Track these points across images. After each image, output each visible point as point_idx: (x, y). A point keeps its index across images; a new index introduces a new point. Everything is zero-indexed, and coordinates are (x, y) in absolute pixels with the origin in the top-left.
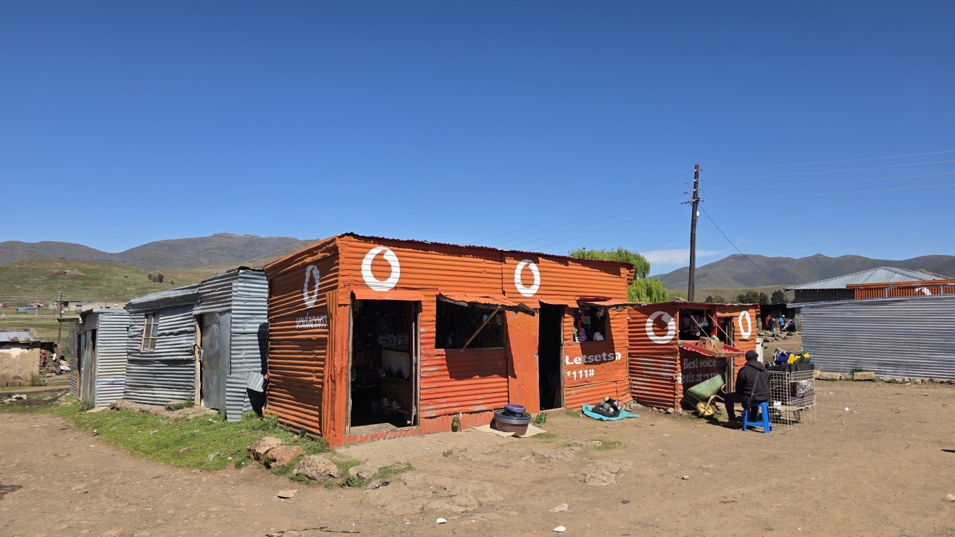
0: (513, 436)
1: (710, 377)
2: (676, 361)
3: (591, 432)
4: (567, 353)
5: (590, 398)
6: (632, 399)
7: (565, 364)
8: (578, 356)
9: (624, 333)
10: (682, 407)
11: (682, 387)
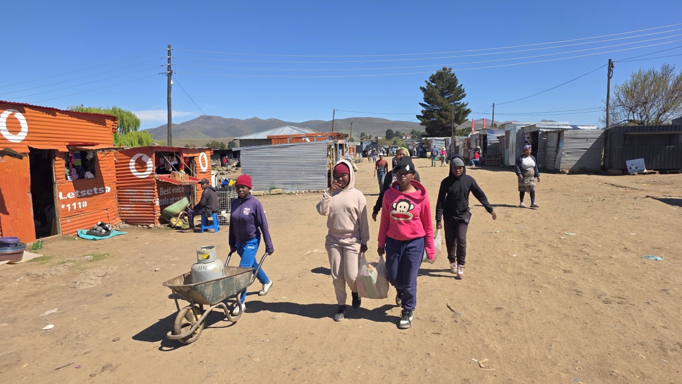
0: (8, 263)
1: (180, 199)
2: (154, 189)
3: (84, 250)
4: (59, 190)
5: (84, 224)
6: (121, 221)
7: (59, 199)
8: (71, 192)
9: (111, 171)
10: (160, 223)
11: (159, 209)
